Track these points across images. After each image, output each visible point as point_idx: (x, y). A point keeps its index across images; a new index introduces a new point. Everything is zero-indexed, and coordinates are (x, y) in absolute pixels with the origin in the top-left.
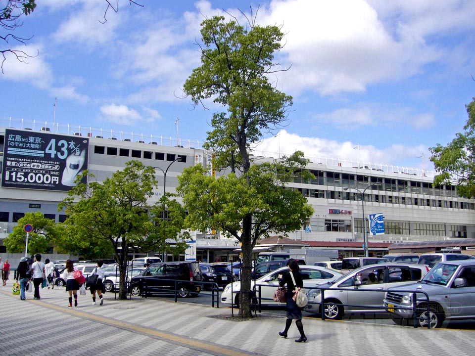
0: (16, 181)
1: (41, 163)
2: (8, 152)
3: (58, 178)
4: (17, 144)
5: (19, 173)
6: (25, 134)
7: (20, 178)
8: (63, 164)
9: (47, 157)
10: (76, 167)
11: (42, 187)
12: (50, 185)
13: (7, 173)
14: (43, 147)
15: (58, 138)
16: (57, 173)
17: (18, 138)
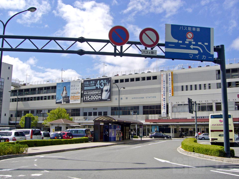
0: (87, 100)
1: (95, 91)
2: (85, 89)
3: (100, 96)
4: (87, 85)
5: (88, 97)
6: (89, 81)
7: (88, 99)
8: (102, 91)
9: (97, 88)
10: (107, 91)
11: (96, 101)
12: (98, 100)
13: (84, 97)
14: (95, 85)
15: (100, 80)
16: (100, 95)
17: (87, 83)
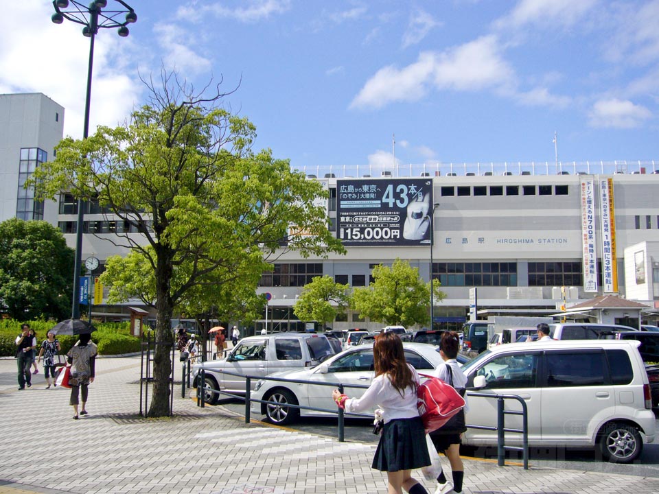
0: (352, 238)
1: (378, 215)
2: (342, 206)
3: (398, 231)
4: (350, 195)
5: (355, 230)
6: (358, 184)
7: (356, 235)
8: (403, 214)
9: (385, 207)
10: (419, 215)
11: (382, 243)
12: (390, 241)
13: (342, 230)
14: (379, 197)
15: (396, 183)
16: (398, 225)
17: (351, 188)
